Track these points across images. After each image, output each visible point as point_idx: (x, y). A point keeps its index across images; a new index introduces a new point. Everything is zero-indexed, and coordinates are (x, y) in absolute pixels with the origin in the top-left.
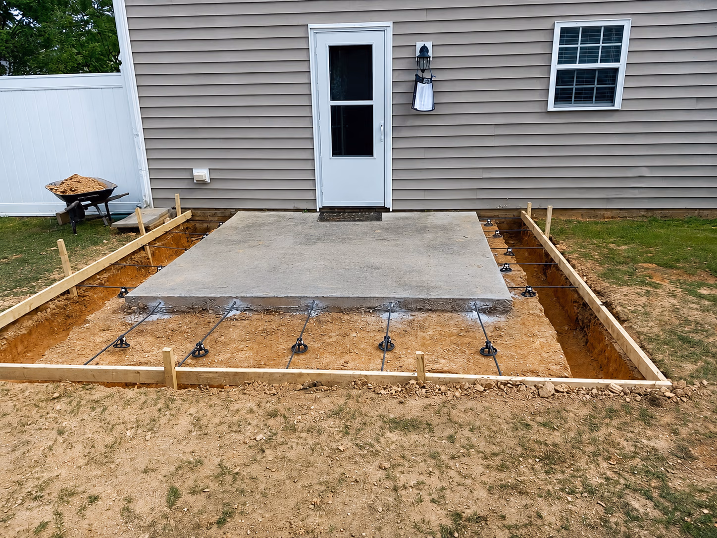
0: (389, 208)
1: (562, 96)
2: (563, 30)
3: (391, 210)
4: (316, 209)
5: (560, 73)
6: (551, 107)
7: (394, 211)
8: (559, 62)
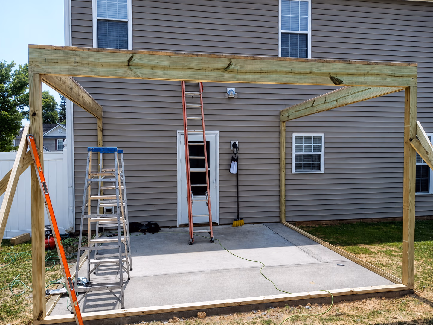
0: (218, 223)
1: (298, 167)
2: (296, 138)
3: (219, 224)
4: (177, 226)
5: (296, 156)
6: (294, 172)
7: (221, 225)
8: (296, 152)
